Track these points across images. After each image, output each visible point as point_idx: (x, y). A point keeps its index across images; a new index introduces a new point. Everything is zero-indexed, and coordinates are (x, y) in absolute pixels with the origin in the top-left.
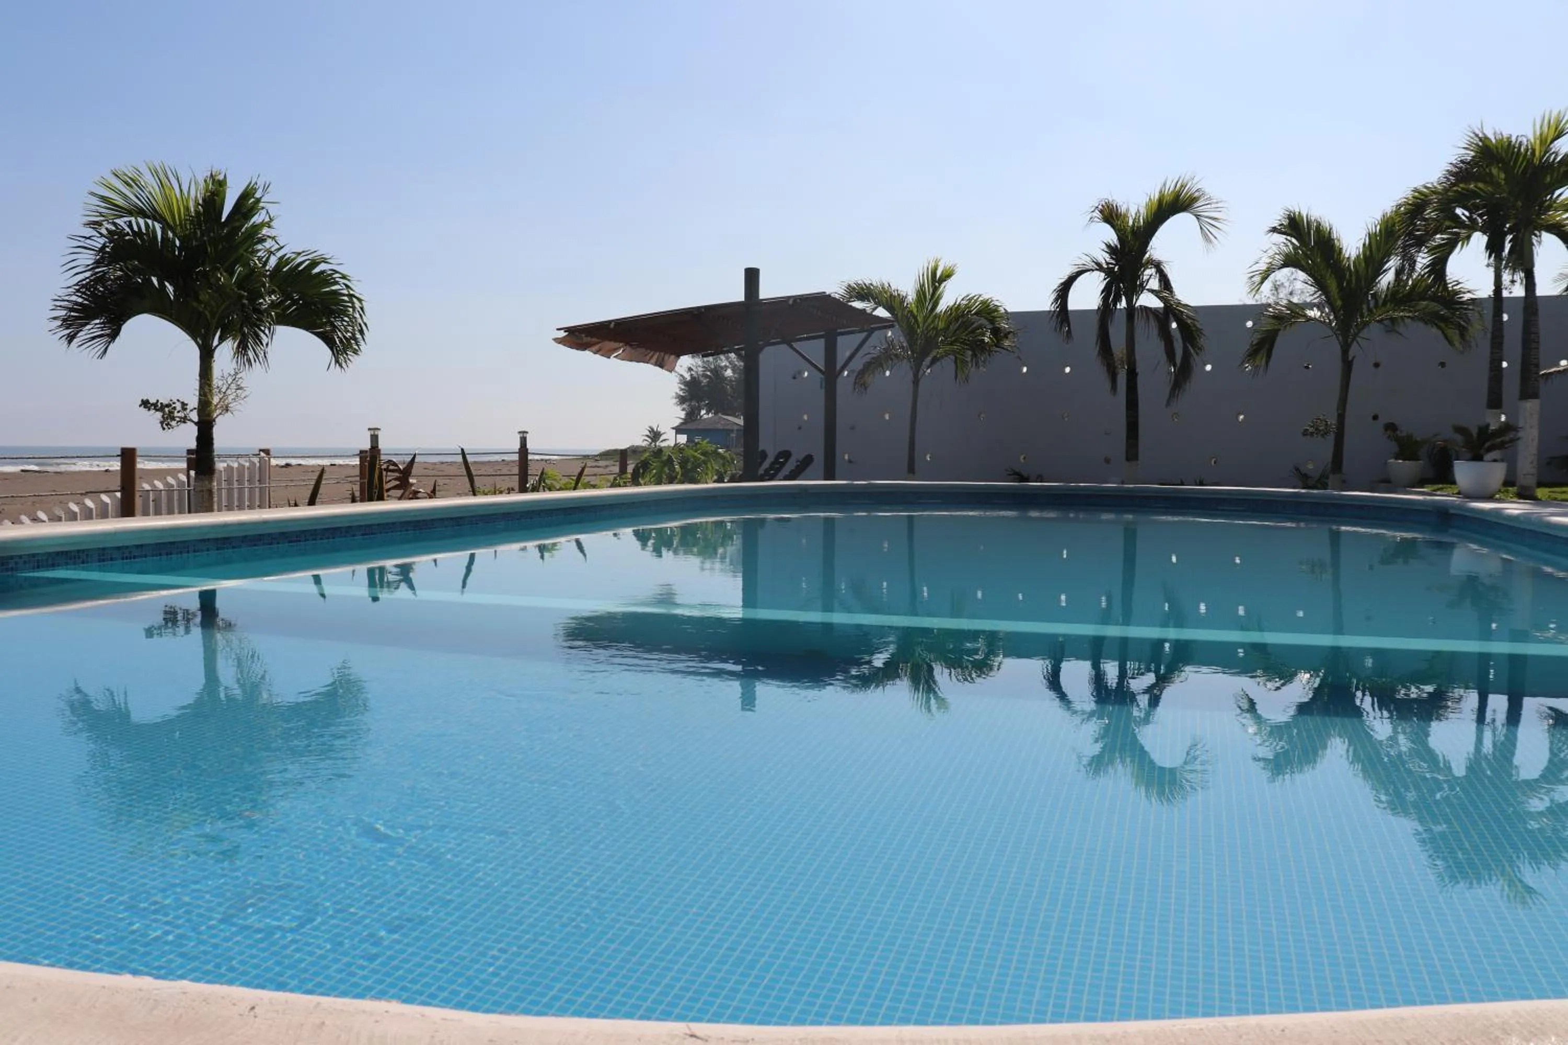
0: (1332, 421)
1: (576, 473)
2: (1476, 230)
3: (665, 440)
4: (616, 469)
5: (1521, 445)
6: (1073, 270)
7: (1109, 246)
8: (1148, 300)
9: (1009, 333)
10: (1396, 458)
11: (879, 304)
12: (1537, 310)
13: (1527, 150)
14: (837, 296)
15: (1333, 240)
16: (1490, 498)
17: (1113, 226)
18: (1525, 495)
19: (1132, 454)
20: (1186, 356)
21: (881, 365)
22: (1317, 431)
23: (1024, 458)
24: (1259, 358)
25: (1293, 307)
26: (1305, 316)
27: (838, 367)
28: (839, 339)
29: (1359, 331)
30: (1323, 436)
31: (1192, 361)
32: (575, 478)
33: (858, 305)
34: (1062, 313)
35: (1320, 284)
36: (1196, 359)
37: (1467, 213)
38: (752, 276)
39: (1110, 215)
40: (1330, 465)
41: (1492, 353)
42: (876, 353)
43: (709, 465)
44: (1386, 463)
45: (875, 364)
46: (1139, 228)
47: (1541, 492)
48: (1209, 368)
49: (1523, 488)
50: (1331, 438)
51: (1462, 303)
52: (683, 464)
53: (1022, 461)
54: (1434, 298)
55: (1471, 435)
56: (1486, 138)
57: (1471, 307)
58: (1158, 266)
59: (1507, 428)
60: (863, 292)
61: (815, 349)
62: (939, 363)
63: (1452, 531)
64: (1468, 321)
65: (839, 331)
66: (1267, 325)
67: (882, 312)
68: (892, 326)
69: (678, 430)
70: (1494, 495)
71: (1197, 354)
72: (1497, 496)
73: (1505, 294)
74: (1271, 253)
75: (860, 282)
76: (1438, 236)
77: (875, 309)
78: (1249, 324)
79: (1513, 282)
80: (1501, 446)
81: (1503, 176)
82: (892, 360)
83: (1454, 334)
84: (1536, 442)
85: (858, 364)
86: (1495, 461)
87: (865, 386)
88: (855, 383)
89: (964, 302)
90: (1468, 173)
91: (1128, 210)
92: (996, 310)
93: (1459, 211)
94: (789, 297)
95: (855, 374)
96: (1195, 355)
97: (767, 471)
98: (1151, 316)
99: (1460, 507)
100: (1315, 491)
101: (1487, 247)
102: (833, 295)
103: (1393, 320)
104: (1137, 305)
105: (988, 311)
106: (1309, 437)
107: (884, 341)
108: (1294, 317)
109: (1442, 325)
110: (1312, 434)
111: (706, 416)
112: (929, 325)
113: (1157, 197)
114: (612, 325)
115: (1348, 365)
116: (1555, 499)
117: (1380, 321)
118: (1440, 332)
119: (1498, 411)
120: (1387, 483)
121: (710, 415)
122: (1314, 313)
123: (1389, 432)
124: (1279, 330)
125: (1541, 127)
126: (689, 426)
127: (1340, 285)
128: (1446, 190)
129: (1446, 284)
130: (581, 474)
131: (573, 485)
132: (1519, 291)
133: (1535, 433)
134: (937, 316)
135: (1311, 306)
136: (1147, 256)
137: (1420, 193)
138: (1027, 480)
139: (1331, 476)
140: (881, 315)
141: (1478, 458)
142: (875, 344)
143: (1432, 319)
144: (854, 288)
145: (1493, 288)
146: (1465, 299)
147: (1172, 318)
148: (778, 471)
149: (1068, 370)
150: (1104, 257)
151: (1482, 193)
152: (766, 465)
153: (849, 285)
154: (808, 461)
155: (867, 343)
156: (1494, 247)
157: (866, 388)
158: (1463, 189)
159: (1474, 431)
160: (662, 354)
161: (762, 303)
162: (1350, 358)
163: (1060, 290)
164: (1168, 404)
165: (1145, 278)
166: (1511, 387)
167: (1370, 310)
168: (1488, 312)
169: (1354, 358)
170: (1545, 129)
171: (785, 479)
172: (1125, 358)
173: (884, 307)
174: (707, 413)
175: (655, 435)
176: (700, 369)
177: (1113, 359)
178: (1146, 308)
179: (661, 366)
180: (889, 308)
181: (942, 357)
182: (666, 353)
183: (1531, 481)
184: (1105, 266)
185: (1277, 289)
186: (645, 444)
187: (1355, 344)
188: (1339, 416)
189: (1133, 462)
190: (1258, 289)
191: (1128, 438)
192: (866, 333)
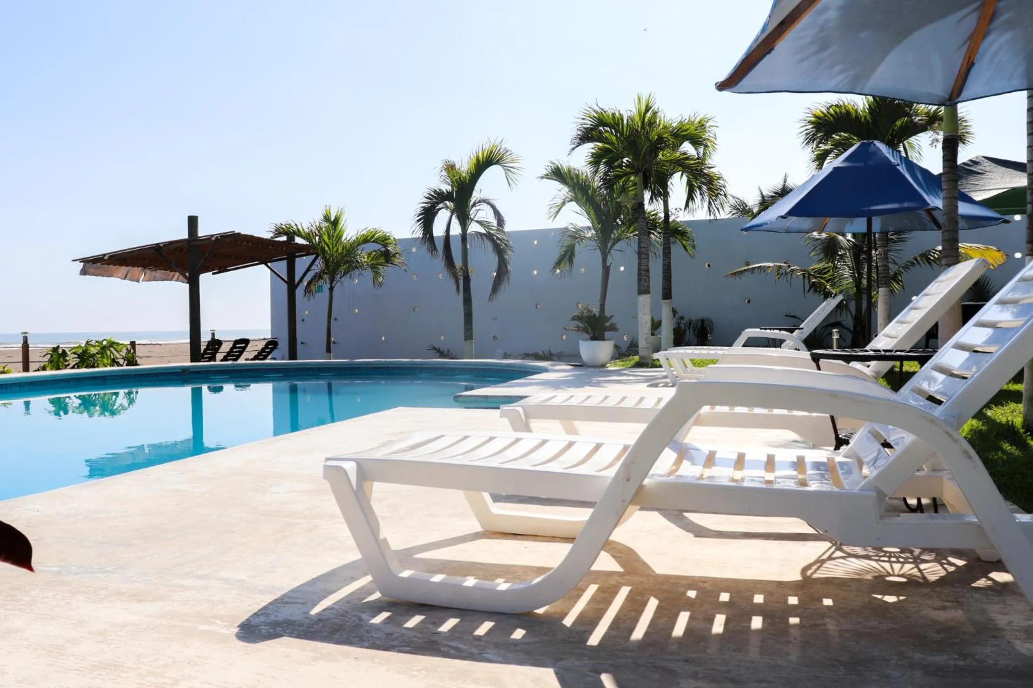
9: (397, 253)
19: (469, 334)
20: (501, 266)
23: (444, 338)
24: (565, 264)
26: (585, 236)
27: (297, 280)
28: (297, 259)
29: (613, 245)
31: (505, 269)
34: (430, 238)
35: (589, 214)
36: (508, 267)
38: (193, 222)
53: (443, 340)
58: (487, 202)
61: (282, 267)
65: (297, 254)
70: (607, 364)
72: (609, 365)
84: (649, 325)
87: (310, 293)
88: (306, 291)
92: (388, 238)
95: (306, 284)
96: (507, 264)
98: (485, 238)
104: (469, 230)
105: (384, 238)
113: (475, 156)
115: (606, 270)
122: (588, 234)
124: (575, 245)
133: (647, 318)
135: (586, 229)
148: (240, 353)
155: (315, 262)
162: (608, 264)
164: (490, 299)
165: (473, 212)
172: (462, 267)
177: (456, 269)
178: (474, 233)
183: (646, 352)
187: (609, 255)
188: (601, 305)
189: (469, 341)
190: (556, 216)
191: (465, 324)
192: (314, 256)
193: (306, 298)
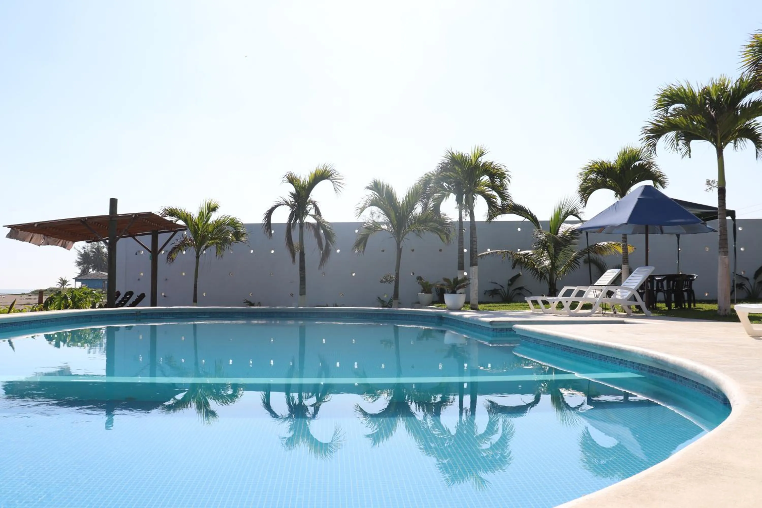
0: (394, 276)
1: (10, 304)
2: (451, 192)
3: (69, 285)
4: (37, 301)
5: (471, 286)
6: (275, 204)
7: (292, 194)
8: (309, 219)
9: (244, 234)
10: (422, 292)
11: (180, 218)
12: (475, 227)
13: (469, 159)
14: (158, 214)
15: (393, 194)
16: (459, 310)
17: (293, 185)
18: (474, 308)
19: (303, 292)
20: (327, 246)
21: (180, 249)
22: (386, 280)
23: (252, 295)
24: (360, 247)
25: (375, 224)
26: (381, 228)
27: (159, 249)
28: (159, 235)
29: (404, 235)
30: (389, 283)
31: (330, 248)
32: (9, 307)
33: (168, 218)
34: (268, 225)
35: (387, 214)
36: (332, 247)
37: (447, 185)
38: (113, 203)
39: (292, 180)
40: (393, 297)
41: (459, 246)
42: (178, 243)
43: (88, 299)
44: (418, 295)
45: (177, 248)
46: (305, 186)
47: (480, 307)
48: (338, 251)
49: (473, 305)
50: (393, 283)
51: (447, 224)
52: (73, 298)
53: (251, 296)
54: (436, 221)
55: (451, 283)
56: (453, 153)
57: (450, 226)
58: (314, 203)
59: (465, 279)
60: (172, 213)
61: (147, 240)
62: (209, 248)
63: (443, 325)
64: (450, 232)
65: (159, 231)
66: (364, 232)
67: (181, 222)
68: (186, 229)
69: (77, 279)
70: (461, 308)
71: (332, 244)
72: (463, 309)
73: (464, 220)
74: (365, 199)
75: (171, 207)
76: (435, 195)
77: (177, 221)
78: (357, 231)
79: (466, 215)
80: (463, 287)
81: (460, 170)
82: (186, 246)
83: (444, 236)
84: (477, 285)
85: (169, 248)
86: (461, 293)
87: (172, 260)
88: (167, 259)
89: (222, 219)
90: (446, 168)
91: (300, 177)
92: (238, 223)
93: (444, 184)
94: (133, 214)
95: (168, 253)
96: (331, 246)
97: (120, 302)
98: (311, 227)
99: (447, 314)
100: (386, 308)
101: (456, 200)
102: (155, 214)
103: (419, 231)
104: (305, 221)
105: (233, 223)
106: (383, 283)
107: (181, 237)
108: (376, 228)
109: (439, 233)
110: (384, 282)
111: (92, 272)
112: (205, 229)
113: (314, 173)
114: (36, 225)
115: (400, 251)
116: (486, 310)
117: (414, 231)
118: (438, 236)
119: (463, 271)
120: (418, 304)
121: (95, 272)
122: (385, 227)
123: (419, 281)
124: (369, 234)
125: (474, 151)
126: (82, 278)
127: (396, 213)
128: (438, 175)
129: (440, 216)
130: (12, 305)
131: (8, 311)
132: (468, 219)
133: (477, 281)
134: (208, 225)
135: (383, 223)
136: (309, 199)
137: (428, 176)
138: (253, 305)
139: (393, 301)
140: (180, 224)
141: (454, 292)
142: (178, 238)
143: (435, 230)
144: (167, 210)
145: (459, 217)
146: (448, 222)
147: (321, 228)
148: (126, 302)
149: (273, 252)
150: (291, 200)
151: (452, 177)
152: (120, 298)
153: (165, 209)
154: (142, 296)
155: (174, 237)
156: (459, 200)
157: (173, 261)
158: (445, 174)
159: (452, 281)
160: (65, 241)
161: (118, 216)
162: (401, 247)
163: (267, 214)
164: (319, 268)
165: (308, 209)
166: (467, 260)
167: (409, 226)
168: (457, 228)
169: (402, 247)
170: (476, 152)
171: (131, 305)
172: (299, 247)
173: (182, 220)
174: (93, 270)
175: (64, 282)
176: (89, 248)
177: (293, 247)
178: (308, 223)
179: (65, 247)
180: (185, 221)
181: (211, 245)
182: (67, 240)
183: (476, 302)
184: (290, 203)
185: (372, 215)
186: (58, 287)
187: (402, 241)
188: (396, 273)
189: (303, 296)
190: (360, 216)
191: (301, 284)
192: (173, 233)
193: (168, 263)
